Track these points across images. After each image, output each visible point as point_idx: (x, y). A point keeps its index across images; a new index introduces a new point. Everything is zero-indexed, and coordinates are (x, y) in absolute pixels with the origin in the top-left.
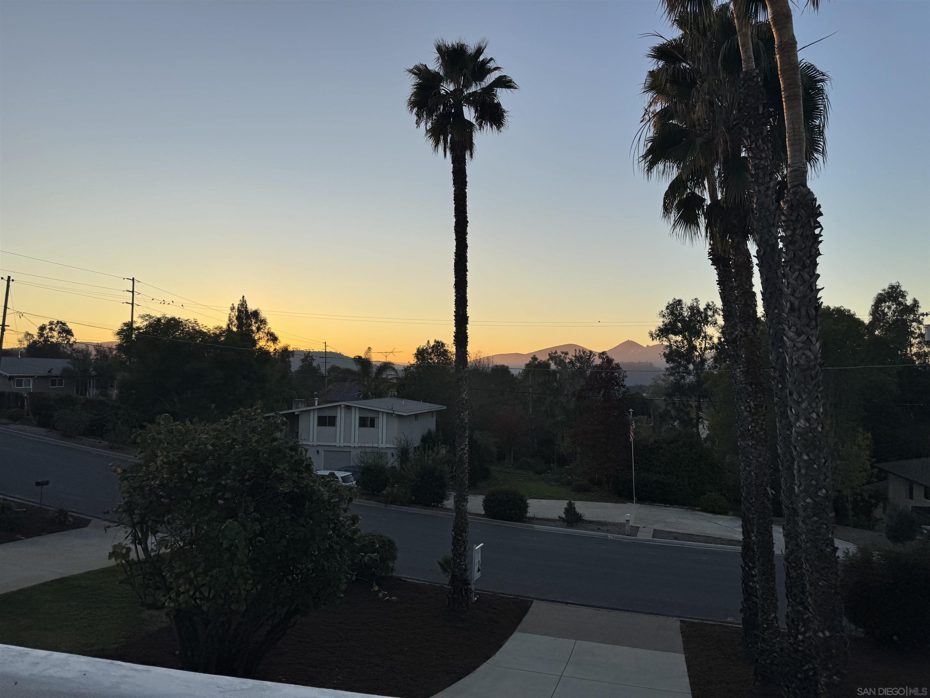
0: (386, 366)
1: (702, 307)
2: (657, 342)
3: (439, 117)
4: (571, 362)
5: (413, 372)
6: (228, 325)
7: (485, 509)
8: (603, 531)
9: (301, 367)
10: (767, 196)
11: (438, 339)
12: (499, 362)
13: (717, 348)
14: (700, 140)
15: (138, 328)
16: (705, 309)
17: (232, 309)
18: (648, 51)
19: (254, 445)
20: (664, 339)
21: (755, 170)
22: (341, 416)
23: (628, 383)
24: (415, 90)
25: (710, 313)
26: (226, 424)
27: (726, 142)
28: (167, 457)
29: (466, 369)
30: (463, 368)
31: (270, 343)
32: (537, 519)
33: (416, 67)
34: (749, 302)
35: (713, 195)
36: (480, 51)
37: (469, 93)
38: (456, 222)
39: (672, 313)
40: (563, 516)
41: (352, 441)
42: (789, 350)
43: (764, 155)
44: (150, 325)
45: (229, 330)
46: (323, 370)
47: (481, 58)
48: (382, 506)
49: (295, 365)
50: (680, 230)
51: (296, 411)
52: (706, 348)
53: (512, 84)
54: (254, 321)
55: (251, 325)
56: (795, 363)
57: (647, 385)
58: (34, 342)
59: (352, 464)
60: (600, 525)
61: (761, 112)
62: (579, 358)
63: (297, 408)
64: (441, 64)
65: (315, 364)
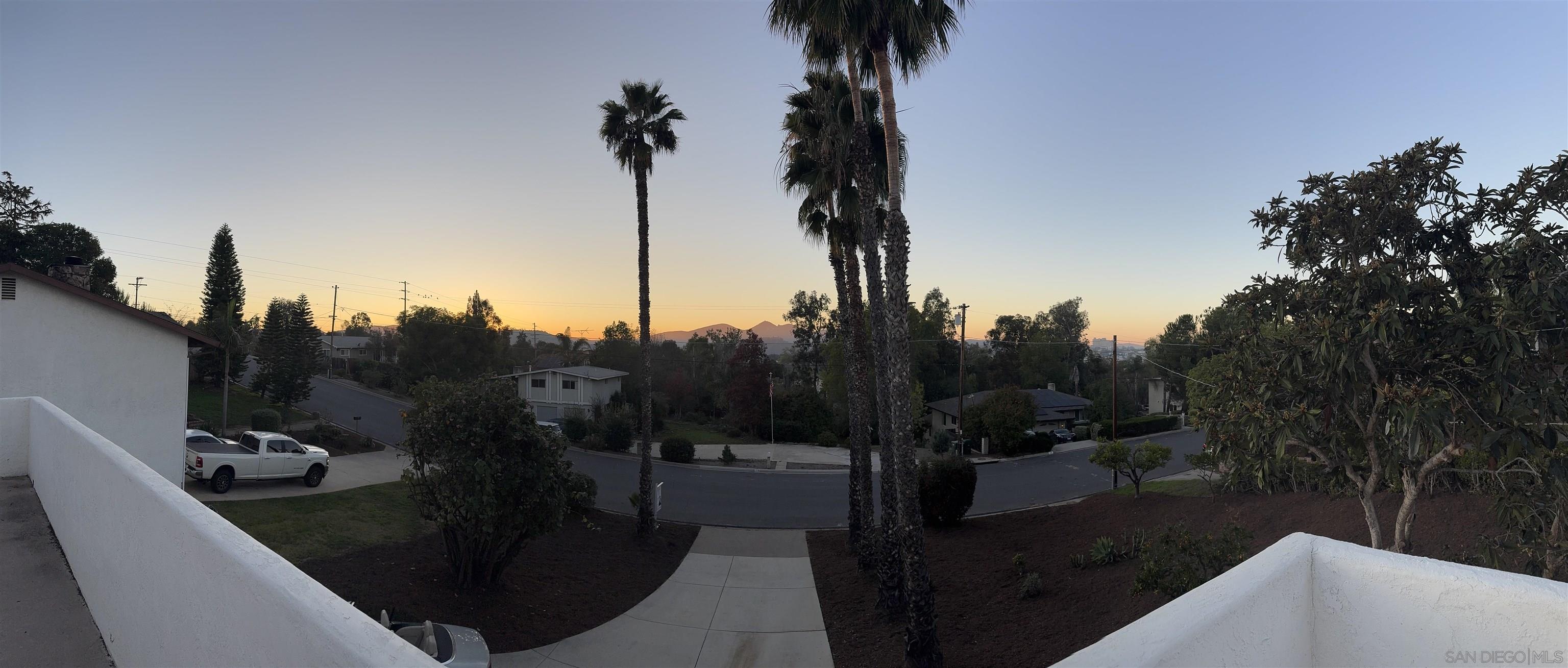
0: (582, 341)
1: (818, 297)
2: (788, 322)
3: (626, 141)
4: (724, 337)
5: (602, 346)
6: (467, 312)
7: (662, 453)
8: (751, 467)
9: (518, 342)
10: (871, 217)
11: (621, 320)
12: (668, 338)
13: (828, 327)
14: (824, 170)
15: (410, 315)
16: (820, 299)
17: (470, 300)
18: (786, 98)
19: (494, 401)
20: (793, 320)
21: (863, 196)
22: (549, 379)
23: (768, 352)
24: (606, 121)
25: (823, 302)
26: (474, 385)
27: (842, 174)
28: (436, 407)
29: (649, 343)
30: (647, 343)
31: (496, 325)
32: (701, 460)
33: (607, 104)
34: (857, 293)
35: (832, 213)
36: (656, 90)
37: (649, 123)
38: (639, 226)
39: (799, 301)
40: (722, 457)
41: (558, 399)
42: (889, 328)
43: (869, 187)
44: (416, 314)
45: (467, 315)
46: (533, 344)
47: (657, 95)
48: (583, 451)
49: (513, 341)
50: (810, 237)
51: (516, 375)
52: (821, 327)
53: (682, 116)
54: (484, 308)
55: (482, 311)
56: (893, 337)
57: (779, 354)
58: (350, 326)
59: (559, 417)
60: (748, 462)
61: (867, 154)
62: (731, 335)
63: (516, 373)
64: (626, 101)
65: (527, 340)
